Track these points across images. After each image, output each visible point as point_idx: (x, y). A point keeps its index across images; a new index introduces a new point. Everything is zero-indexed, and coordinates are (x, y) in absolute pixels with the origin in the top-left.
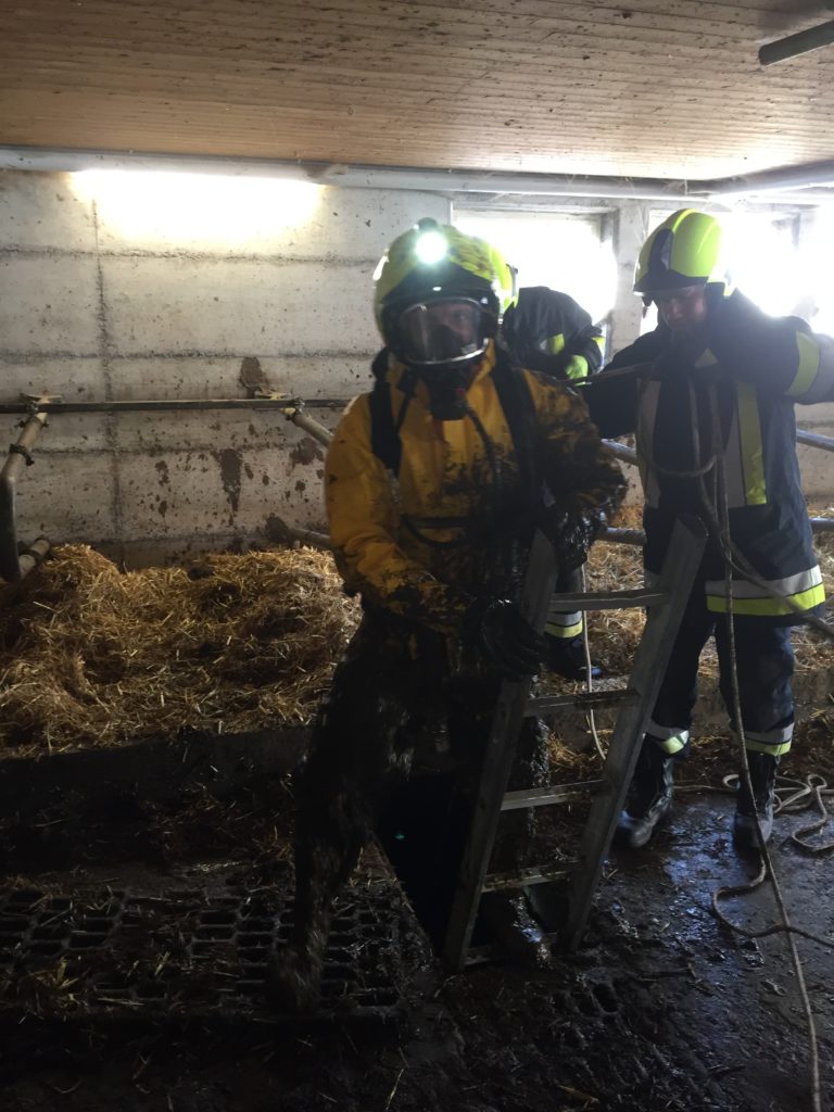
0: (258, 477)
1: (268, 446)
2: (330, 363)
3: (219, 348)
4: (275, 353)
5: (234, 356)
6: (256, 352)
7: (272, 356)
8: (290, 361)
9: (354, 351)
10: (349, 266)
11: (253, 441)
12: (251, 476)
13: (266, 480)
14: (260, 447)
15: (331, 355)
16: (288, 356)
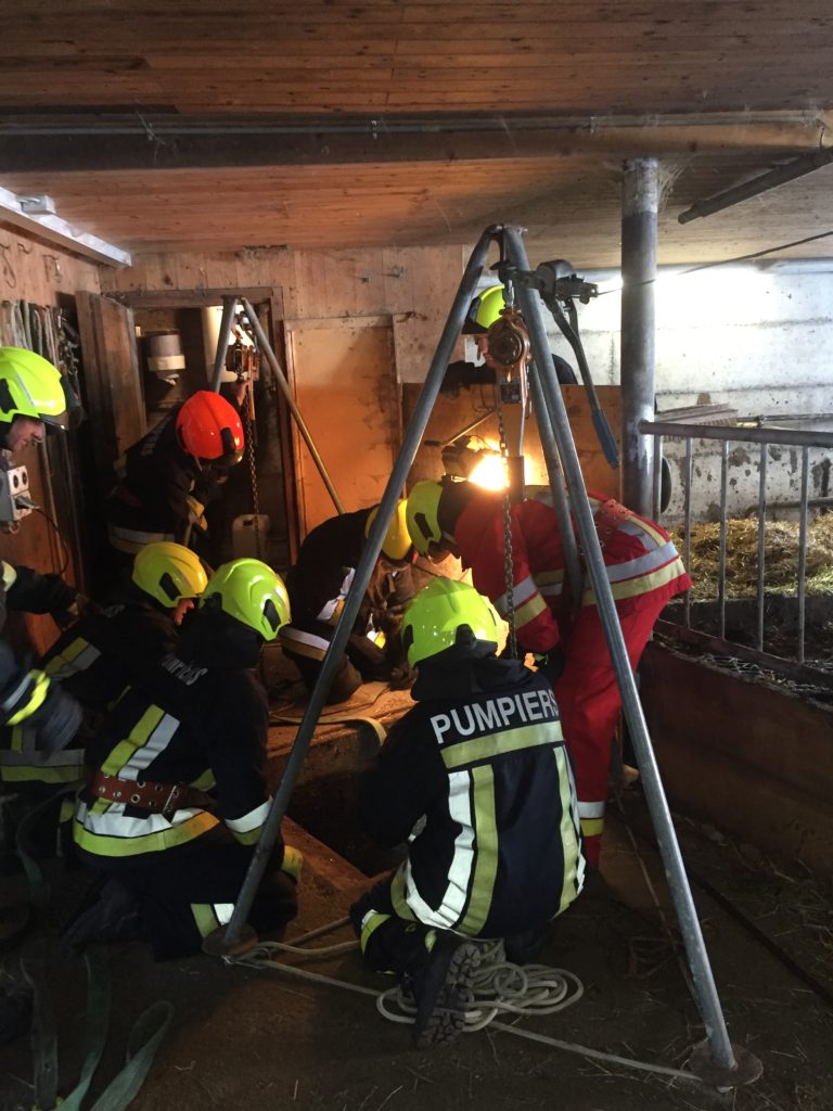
0: (704, 476)
1: (712, 454)
2: (758, 394)
3: (684, 388)
4: (720, 389)
5: (693, 393)
6: (707, 389)
7: (718, 392)
8: (731, 394)
9: (775, 385)
10: (775, 327)
11: (703, 451)
12: (699, 474)
13: (709, 478)
14: (707, 455)
15: (758, 389)
16: (730, 391)
